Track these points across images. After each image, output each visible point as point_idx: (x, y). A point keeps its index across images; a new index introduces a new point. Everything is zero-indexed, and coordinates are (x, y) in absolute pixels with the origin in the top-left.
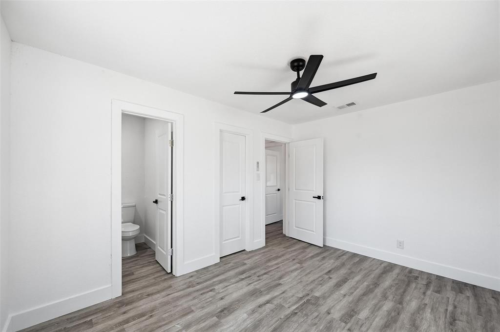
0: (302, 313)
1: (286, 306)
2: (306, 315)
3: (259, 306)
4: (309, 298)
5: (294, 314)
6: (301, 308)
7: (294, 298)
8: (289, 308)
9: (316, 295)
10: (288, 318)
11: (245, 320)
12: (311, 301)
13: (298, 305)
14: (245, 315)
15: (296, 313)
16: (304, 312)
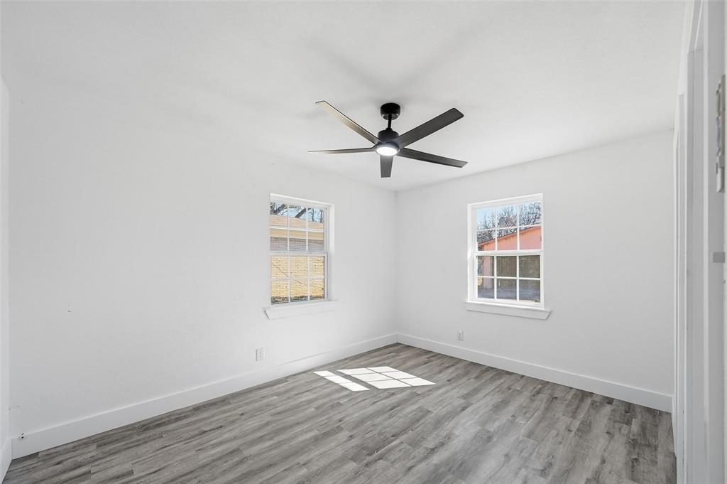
0: (385, 437)
1: (406, 445)
2: (380, 434)
3: (443, 444)
4: (369, 458)
5: (395, 436)
6: (386, 441)
7: (392, 457)
8: (402, 443)
9: (354, 464)
10: (404, 431)
11: (454, 428)
12: (368, 453)
13: (389, 446)
14: (457, 433)
15: (393, 436)
16: (382, 437)
